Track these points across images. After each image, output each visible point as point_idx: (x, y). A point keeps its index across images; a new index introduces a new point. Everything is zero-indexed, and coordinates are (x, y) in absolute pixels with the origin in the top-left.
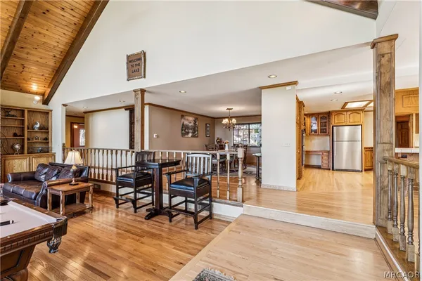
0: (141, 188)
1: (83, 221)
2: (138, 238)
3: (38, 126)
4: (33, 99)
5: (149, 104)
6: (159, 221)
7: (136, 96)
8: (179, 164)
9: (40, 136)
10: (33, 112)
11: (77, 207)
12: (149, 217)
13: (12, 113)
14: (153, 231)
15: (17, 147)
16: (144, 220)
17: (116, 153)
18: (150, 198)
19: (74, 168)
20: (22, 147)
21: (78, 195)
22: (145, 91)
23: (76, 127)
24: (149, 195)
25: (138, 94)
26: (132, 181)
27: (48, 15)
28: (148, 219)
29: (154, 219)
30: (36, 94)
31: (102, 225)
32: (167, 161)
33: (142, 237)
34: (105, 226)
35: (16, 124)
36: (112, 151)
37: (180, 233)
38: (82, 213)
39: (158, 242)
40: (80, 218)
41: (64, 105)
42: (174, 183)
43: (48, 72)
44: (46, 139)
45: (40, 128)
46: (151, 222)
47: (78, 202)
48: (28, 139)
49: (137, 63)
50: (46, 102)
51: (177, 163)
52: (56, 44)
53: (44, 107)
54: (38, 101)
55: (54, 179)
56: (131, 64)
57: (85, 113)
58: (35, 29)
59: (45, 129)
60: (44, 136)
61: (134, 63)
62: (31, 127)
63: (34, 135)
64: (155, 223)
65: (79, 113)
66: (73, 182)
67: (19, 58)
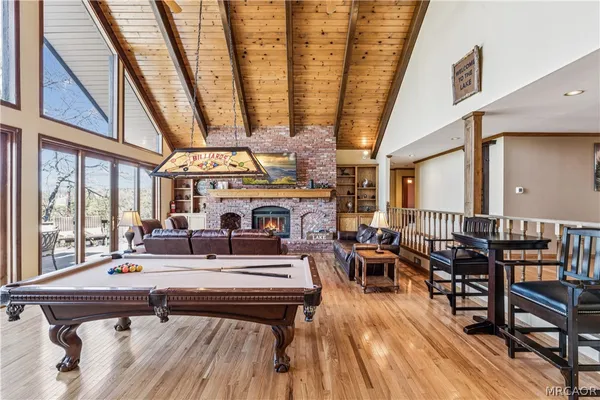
0: (473, 277)
1: (383, 299)
2: (437, 355)
3: (366, 183)
4: (362, 155)
5: (505, 134)
6: (491, 346)
7: (466, 125)
8: (546, 247)
9: (369, 194)
10: (362, 168)
11: (384, 281)
12: (472, 330)
13: (346, 171)
14: (469, 357)
15: (350, 205)
16: (460, 331)
17: (441, 218)
18: (485, 299)
19: (379, 232)
20: (354, 206)
21: (386, 266)
22: (483, 113)
23: (410, 181)
24: (484, 293)
25: (469, 122)
26: (449, 262)
27: (368, 57)
28: (469, 333)
29: (480, 337)
30: (366, 148)
31: (401, 315)
32: (522, 239)
33: (445, 357)
34: (403, 317)
35: (349, 182)
36: (435, 214)
37: (523, 389)
38: (387, 290)
39: (468, 381)
40: (381, 295)
41: (389, 156)
42: (519, 284)
43: (373, 123)
44: (374, 197)
45: (369, 185)
46: (471, 339)
47: (386, 275)
48: (358, 197)
49: (467, 71)
50: (373, 156)
51: (542, 244)
52: (377, 87)
53: (372, 162)
54: (367, 157)
55: (368, 242)
56: (460, 76)
57: (415, 163)
58: (358, 79)
59: (373, 186)
60: (372, 194)
61: (463, 74)
62: (360, 184)
63: (364, 192)
64: (479, 345)
65: (410, 164)
66: (379, 250)
67: (349, 115)
